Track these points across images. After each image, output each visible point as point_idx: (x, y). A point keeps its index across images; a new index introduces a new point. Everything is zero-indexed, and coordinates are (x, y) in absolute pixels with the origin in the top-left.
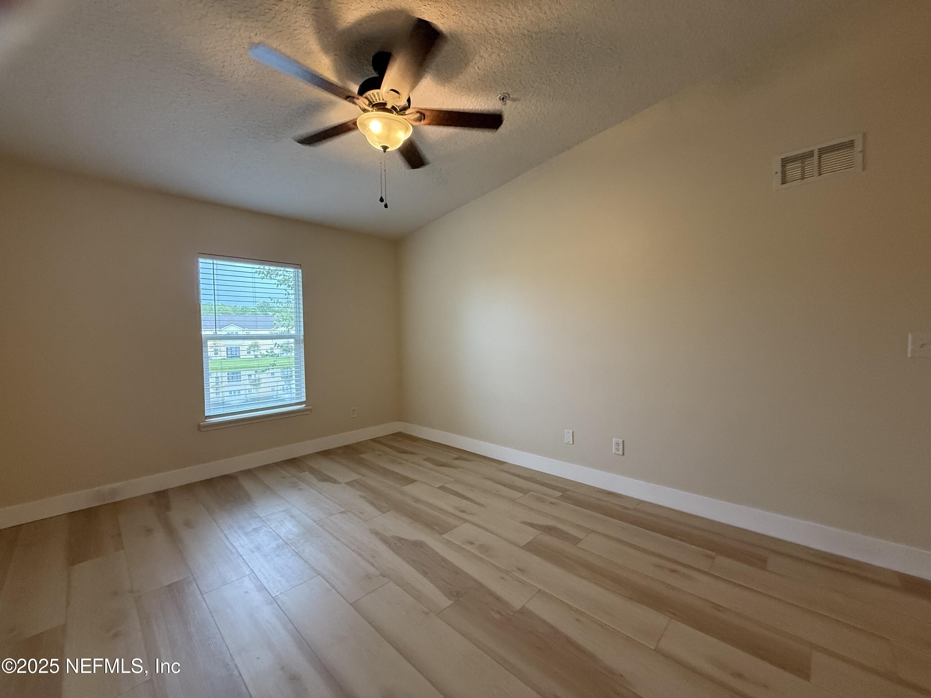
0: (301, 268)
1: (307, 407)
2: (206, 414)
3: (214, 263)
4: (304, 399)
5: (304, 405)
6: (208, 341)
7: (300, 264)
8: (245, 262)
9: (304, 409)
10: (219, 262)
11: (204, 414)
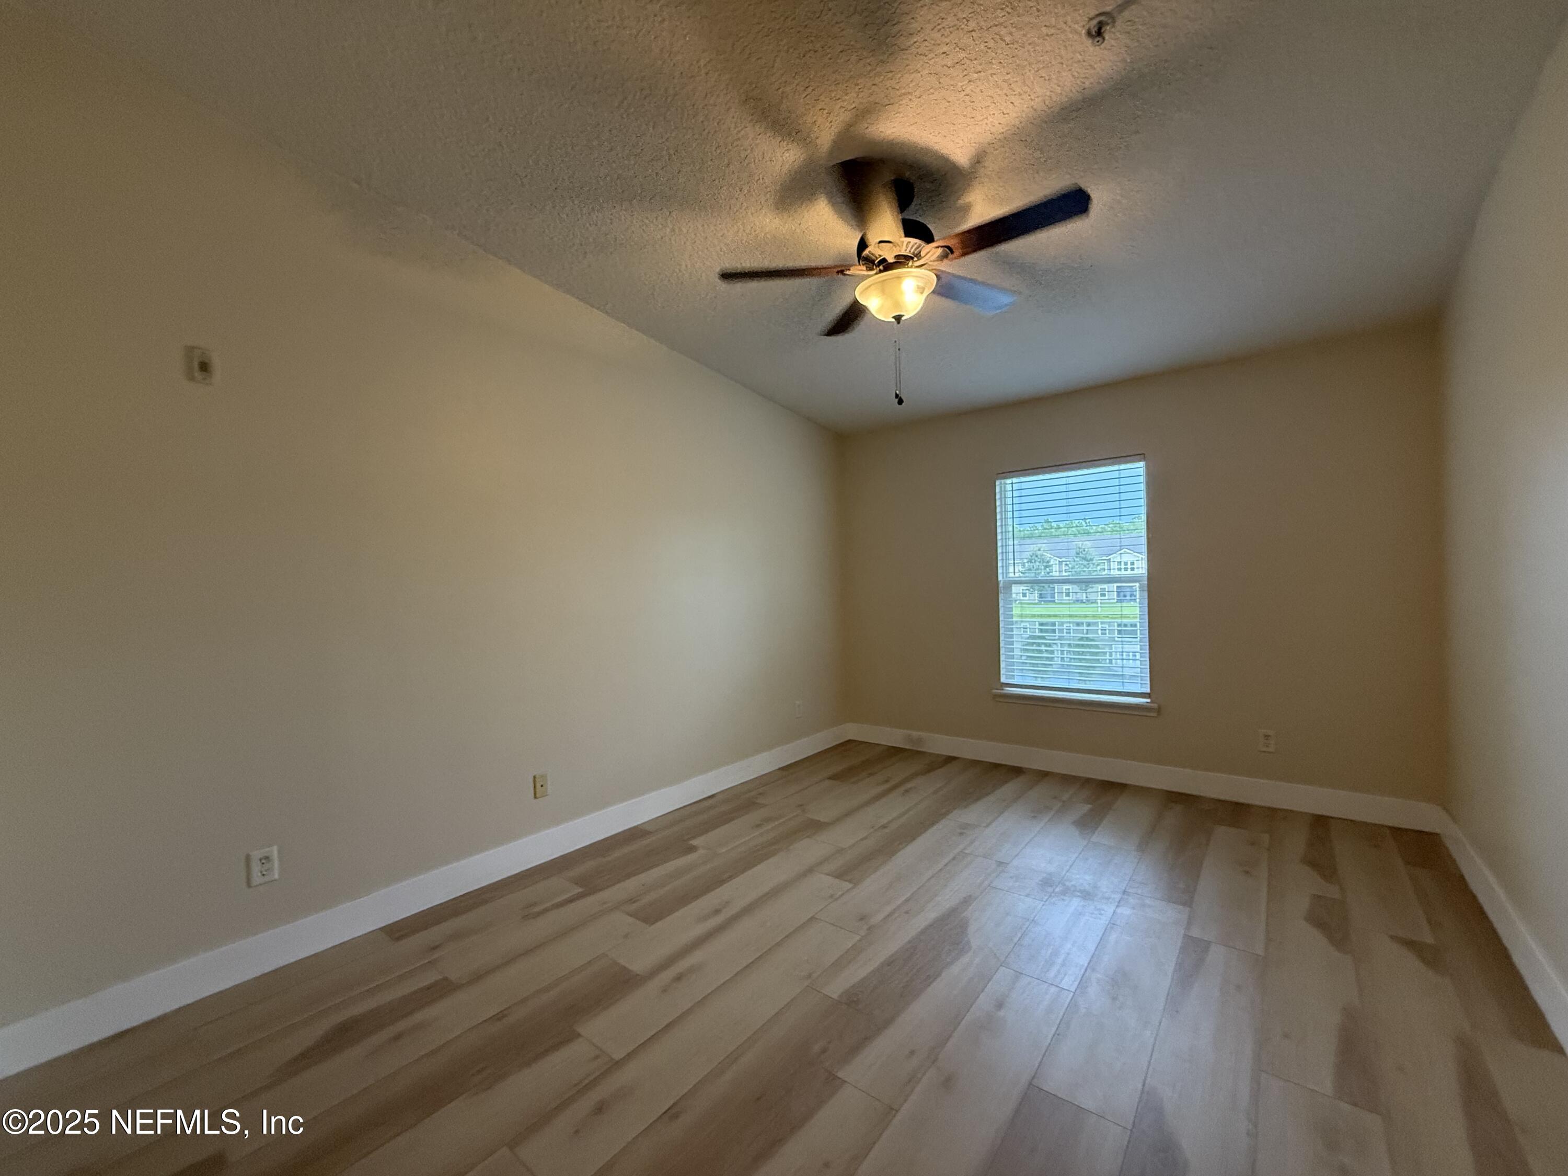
0: (1144, 459)
1: (1152, 705)
2: (1003, 680)
3: (1014, 482)
4: (1148, 690)
5: (1149, 700)
6: (1013, 585)
7: (1143, 452)
8: (1050, 472)
9: (1146, 706)
10: (1023, 479)
11: (1000, 679)
